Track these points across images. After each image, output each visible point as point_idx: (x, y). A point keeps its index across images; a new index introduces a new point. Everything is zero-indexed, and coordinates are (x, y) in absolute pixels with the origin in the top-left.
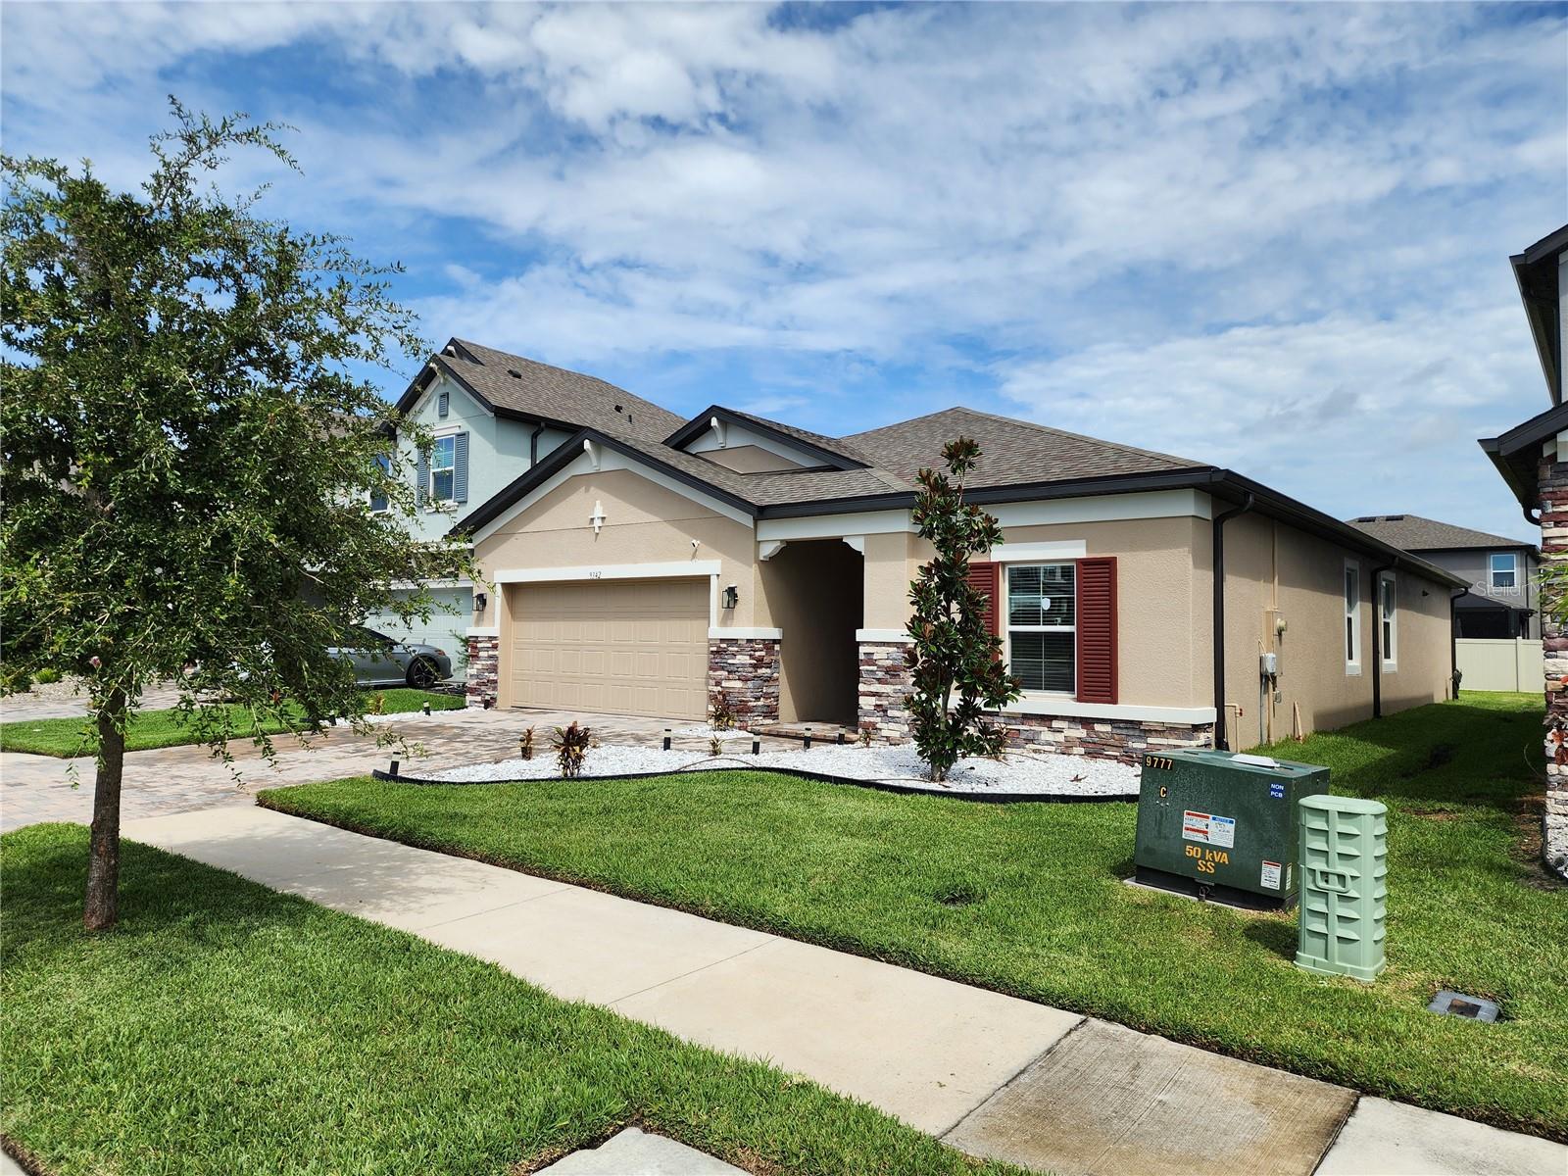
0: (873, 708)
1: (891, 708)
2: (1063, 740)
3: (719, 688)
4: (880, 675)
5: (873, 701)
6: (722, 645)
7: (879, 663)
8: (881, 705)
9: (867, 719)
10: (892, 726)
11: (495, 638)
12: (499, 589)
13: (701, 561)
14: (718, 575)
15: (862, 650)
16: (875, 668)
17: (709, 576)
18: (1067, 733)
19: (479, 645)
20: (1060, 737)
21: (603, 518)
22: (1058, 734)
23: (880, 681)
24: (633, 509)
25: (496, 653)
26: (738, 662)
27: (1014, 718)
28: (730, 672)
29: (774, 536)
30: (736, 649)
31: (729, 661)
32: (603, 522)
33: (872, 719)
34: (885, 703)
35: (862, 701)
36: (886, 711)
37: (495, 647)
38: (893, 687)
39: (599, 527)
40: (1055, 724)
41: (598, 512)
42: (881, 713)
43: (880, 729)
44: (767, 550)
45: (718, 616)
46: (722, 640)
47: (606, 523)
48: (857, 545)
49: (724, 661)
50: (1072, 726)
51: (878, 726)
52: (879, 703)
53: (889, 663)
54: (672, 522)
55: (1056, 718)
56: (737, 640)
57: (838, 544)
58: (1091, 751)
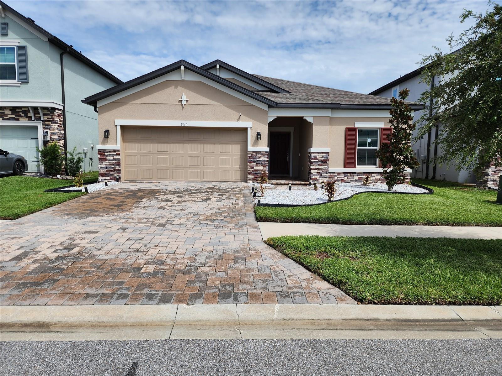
0: (316, 173)
1: (323, 173)
2: (375, 179)
3: (253, 170)
4: (319, 163)
5: (316, 171)
6: (254, 154)
7: (319, 159)
8: (319, 172)
9: (314, 177)
10: (323, 178)
11: (119, 150)
12: (119, 129)
13: (242, 122)
14: (251, 128)
15: (313, 155)
16: (317, 161)
17: (247, 128)
18: (376, 177)
19: (106, 154)
20: (374, 178)
21: (187, 101)
22: (373, 177)
23: (319, 165)
24: (204, 98)
25: (120, 157)
26: (262, 160)
27: (361, 174)
28: (257, 164)
29: (274, 114)
30: (261, 155)
31: (257, 160)
32: (187, 102)
33: (316, 177)
34: (321, 171)
35: (312, 171)
36: (321, 174)
37: (119, 154)
38: (324, 166)
39: (185, 104)
40: (373, 175)
41: (184, 98)
42: (319, 175)
43: (319, 180)
44: (271, 119)
45: (251, 143)
46: (253, 152)
47: (189, 103)
48: (310, 120)
49: (255, 159)
50: (378, 175)
51: (318, 179)
52: (318, 172)
53: (323, 159)
54: (227, 105)
55: (373, 173)
56: (260, 152)
57: (301, 119)
58: (383, 181)
